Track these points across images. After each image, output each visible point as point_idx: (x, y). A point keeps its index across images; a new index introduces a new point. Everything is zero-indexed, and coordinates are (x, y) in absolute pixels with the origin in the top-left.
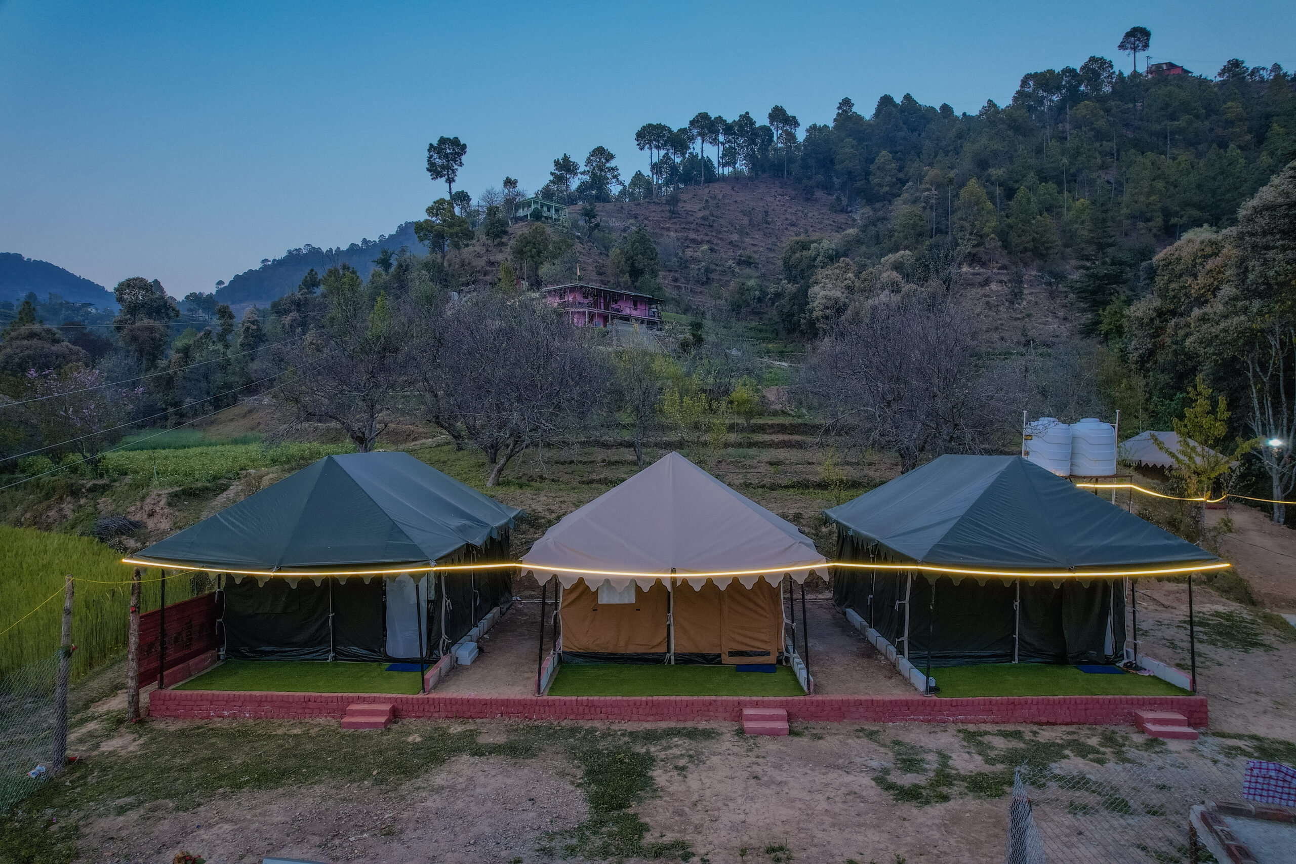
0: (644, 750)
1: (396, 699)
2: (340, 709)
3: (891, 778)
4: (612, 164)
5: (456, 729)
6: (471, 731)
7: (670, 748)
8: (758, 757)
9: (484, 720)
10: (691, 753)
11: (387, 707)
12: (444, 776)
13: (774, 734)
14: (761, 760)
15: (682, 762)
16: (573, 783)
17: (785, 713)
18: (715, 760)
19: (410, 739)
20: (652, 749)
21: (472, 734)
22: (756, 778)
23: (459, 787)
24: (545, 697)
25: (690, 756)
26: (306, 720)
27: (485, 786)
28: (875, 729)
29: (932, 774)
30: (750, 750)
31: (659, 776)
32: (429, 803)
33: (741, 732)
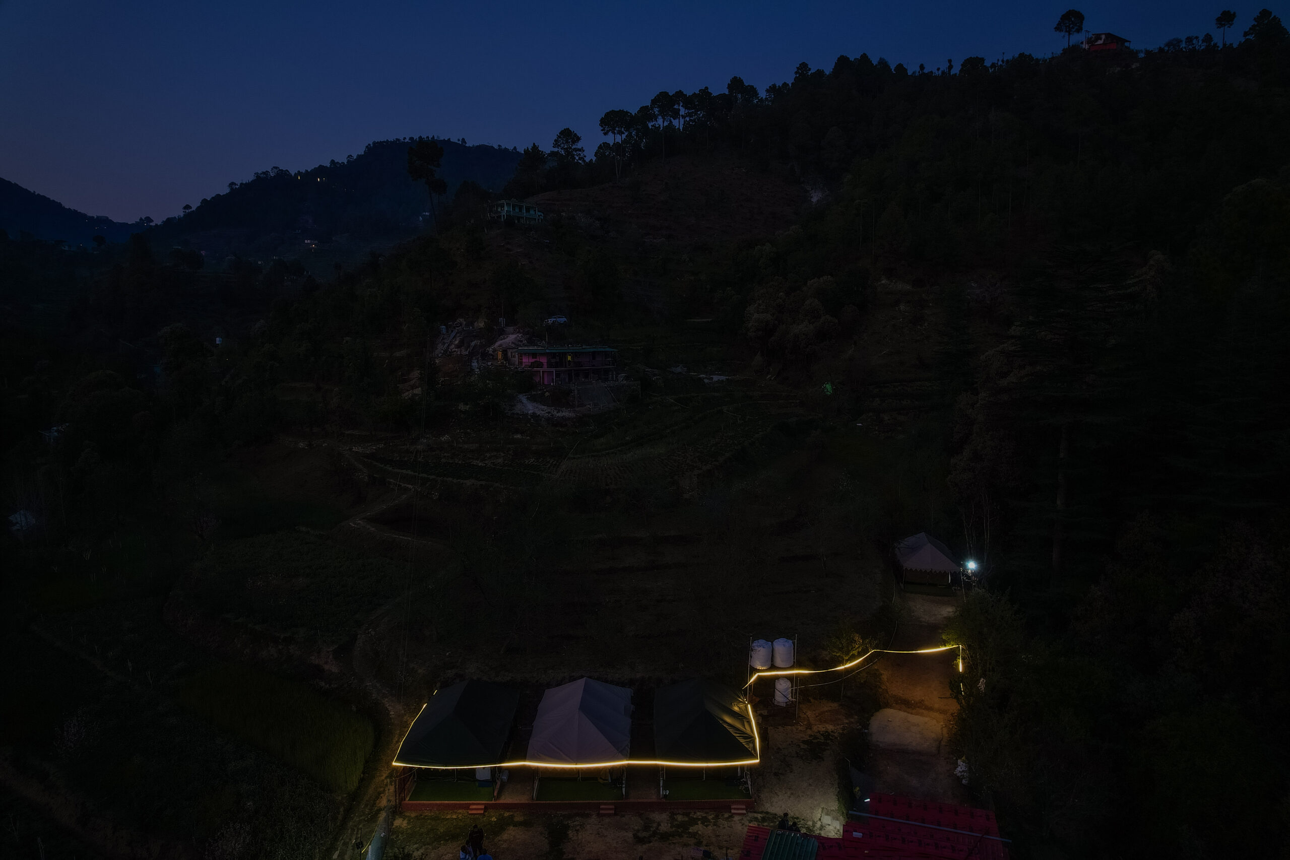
0: (566, 823)
1: (486, 803)
2: (467, 807)
3: (639, 834)
4: (579, 145)
5: (507, 814)
6: (511, 815)
7: (575, 821)
8: (602, 825)
9: (515, 810)
10: (581, 823)
11: (483, 807)
12: (506, 835)
13: (609, 815)
14: (602, 826)
15: (578, 828)
16: (544, 837)
17: (614, 807)
18: (588, 826)
19: (493, 819)
20: (569, 822)
21: (512, 817)
22: (599, 834)
23: (511, 839)
24: (535, 802)
25: (581, 825)
26: (455, 811)
27: (519, 839)
28: (642, 812)
29: (651, 832)
30: (600, 822)
31: (571, 833)
32: (504, 846)
33: (599, 815)
